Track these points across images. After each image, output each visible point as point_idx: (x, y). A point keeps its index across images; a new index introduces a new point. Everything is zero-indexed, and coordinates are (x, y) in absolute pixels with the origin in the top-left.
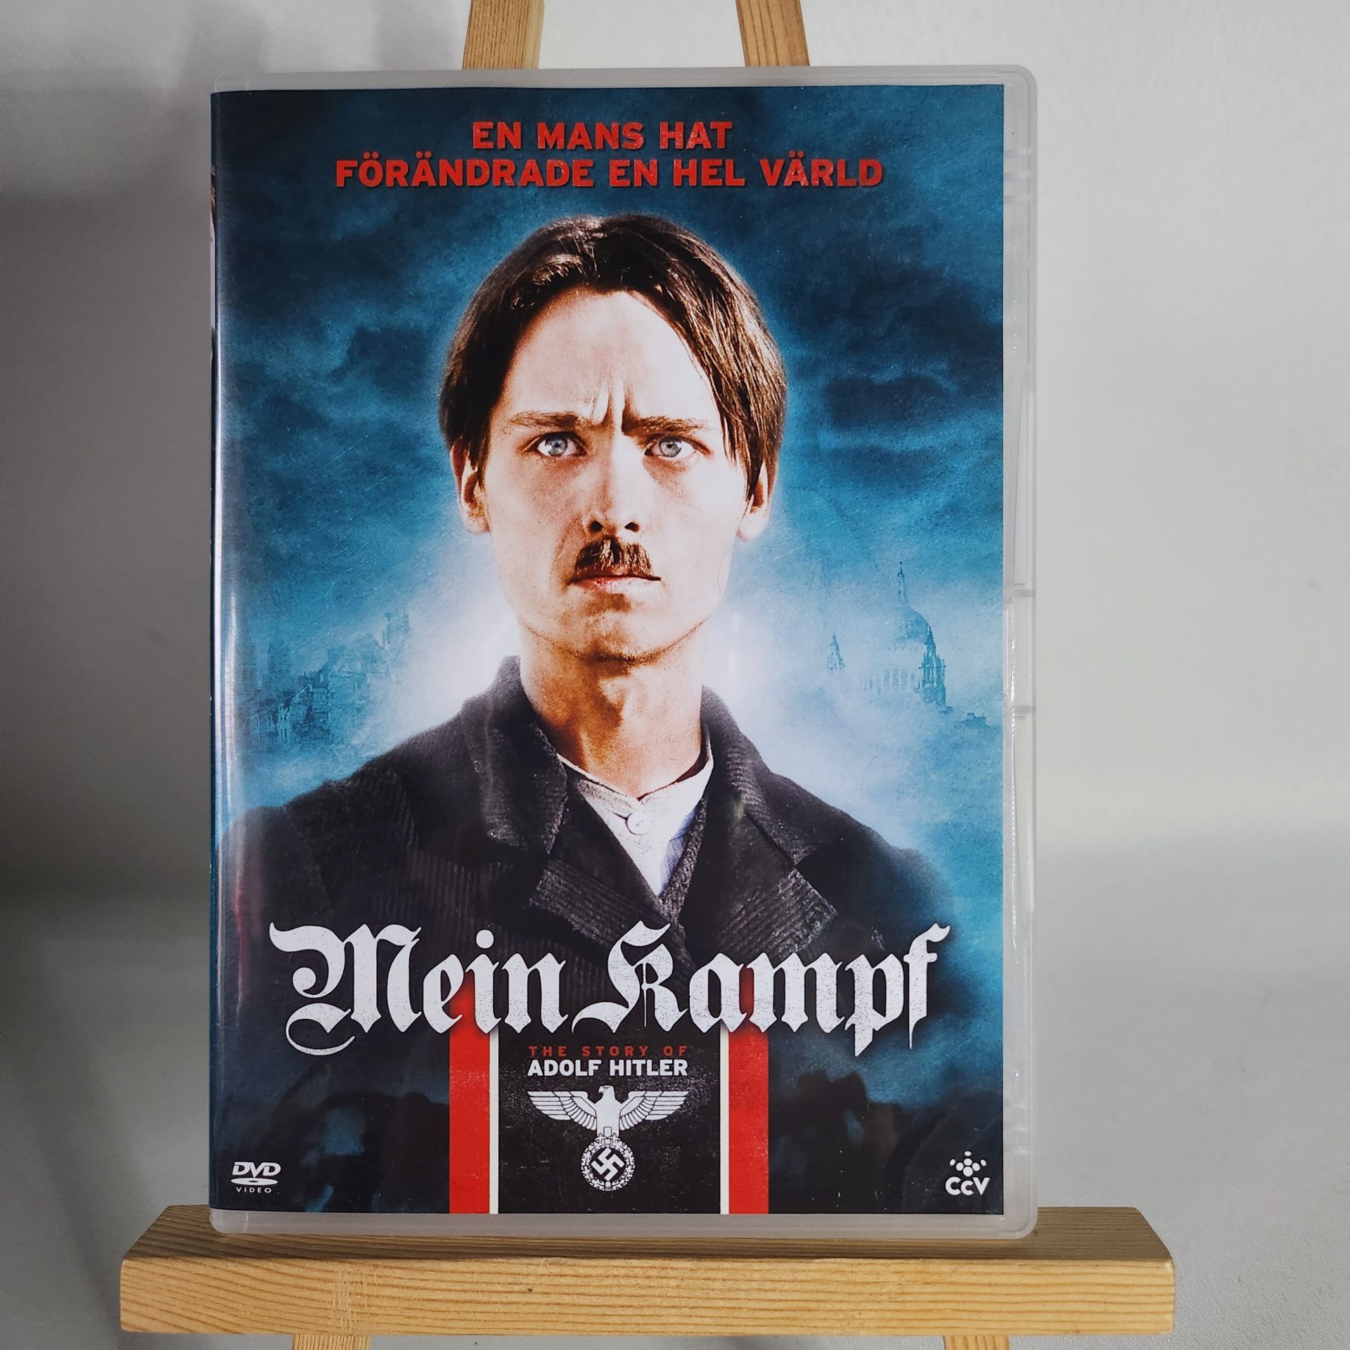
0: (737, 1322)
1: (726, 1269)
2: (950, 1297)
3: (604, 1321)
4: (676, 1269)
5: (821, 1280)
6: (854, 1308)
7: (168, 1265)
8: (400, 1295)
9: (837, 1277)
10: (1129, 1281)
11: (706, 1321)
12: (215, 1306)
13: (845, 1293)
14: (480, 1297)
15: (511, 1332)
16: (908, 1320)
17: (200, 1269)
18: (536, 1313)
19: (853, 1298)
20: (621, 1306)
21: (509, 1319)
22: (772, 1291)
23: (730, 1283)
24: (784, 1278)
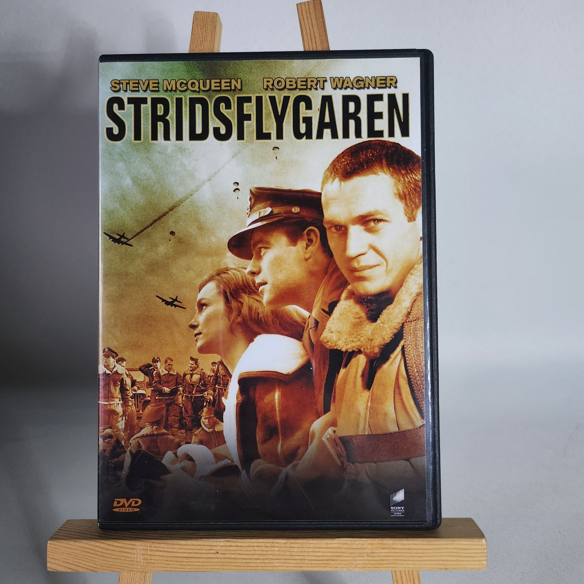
0: (304, 565)
1: (299, 543)
2: (392, 554)
3: (248, 565)
4: (278, 543)
5: (339, 547)
6: (352, 559)
7: (67, 543)
8: (164, 555)
9: (345, 546)
10: (468, 547)
11: (291, 565)
12: (87, 560)
13: (349, 553)
14: (196, 555)
15: (210, 570)
16: (375, 564)
17: (81, 545)
18: (220, 562)
19: (352, 555)
20: (256, 559)
21: (209, 565)
22: (318, 552)
23: (301, 549)
24: (323, 547)
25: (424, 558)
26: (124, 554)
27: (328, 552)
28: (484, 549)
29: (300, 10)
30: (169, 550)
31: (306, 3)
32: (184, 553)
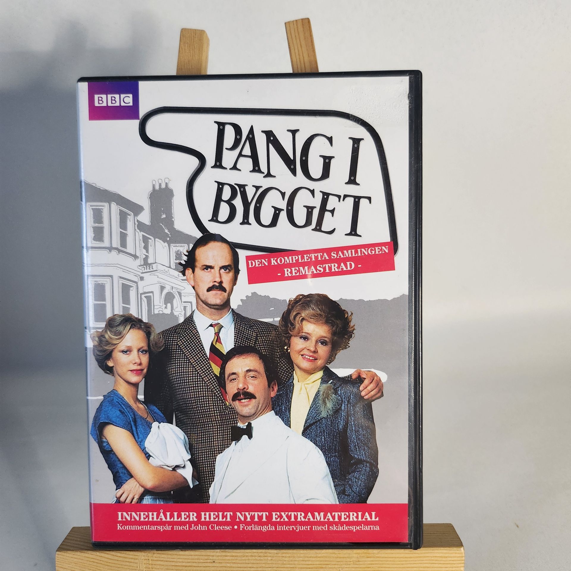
25: (406, 566)
26: (128, 563)
27: (317, 561)
28: (462, 557)
29: (288, 29)
30: (169, 560)
31: (295, 22)
32: (183, 562)
